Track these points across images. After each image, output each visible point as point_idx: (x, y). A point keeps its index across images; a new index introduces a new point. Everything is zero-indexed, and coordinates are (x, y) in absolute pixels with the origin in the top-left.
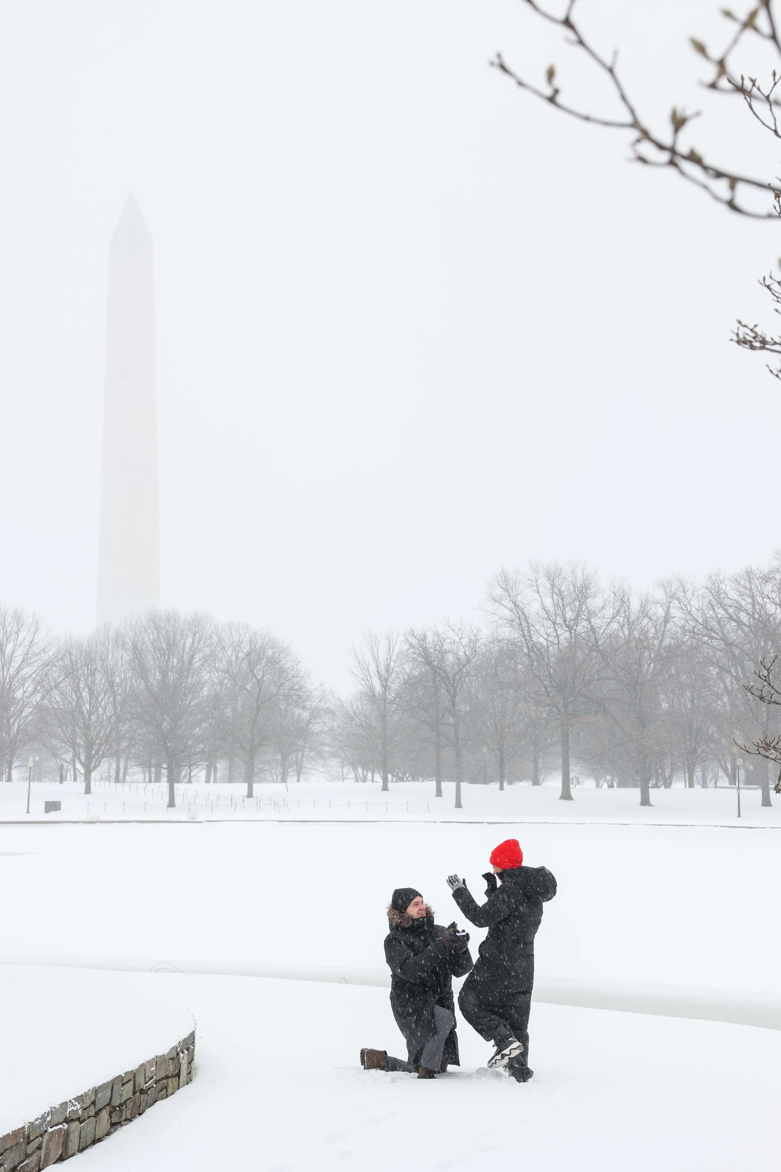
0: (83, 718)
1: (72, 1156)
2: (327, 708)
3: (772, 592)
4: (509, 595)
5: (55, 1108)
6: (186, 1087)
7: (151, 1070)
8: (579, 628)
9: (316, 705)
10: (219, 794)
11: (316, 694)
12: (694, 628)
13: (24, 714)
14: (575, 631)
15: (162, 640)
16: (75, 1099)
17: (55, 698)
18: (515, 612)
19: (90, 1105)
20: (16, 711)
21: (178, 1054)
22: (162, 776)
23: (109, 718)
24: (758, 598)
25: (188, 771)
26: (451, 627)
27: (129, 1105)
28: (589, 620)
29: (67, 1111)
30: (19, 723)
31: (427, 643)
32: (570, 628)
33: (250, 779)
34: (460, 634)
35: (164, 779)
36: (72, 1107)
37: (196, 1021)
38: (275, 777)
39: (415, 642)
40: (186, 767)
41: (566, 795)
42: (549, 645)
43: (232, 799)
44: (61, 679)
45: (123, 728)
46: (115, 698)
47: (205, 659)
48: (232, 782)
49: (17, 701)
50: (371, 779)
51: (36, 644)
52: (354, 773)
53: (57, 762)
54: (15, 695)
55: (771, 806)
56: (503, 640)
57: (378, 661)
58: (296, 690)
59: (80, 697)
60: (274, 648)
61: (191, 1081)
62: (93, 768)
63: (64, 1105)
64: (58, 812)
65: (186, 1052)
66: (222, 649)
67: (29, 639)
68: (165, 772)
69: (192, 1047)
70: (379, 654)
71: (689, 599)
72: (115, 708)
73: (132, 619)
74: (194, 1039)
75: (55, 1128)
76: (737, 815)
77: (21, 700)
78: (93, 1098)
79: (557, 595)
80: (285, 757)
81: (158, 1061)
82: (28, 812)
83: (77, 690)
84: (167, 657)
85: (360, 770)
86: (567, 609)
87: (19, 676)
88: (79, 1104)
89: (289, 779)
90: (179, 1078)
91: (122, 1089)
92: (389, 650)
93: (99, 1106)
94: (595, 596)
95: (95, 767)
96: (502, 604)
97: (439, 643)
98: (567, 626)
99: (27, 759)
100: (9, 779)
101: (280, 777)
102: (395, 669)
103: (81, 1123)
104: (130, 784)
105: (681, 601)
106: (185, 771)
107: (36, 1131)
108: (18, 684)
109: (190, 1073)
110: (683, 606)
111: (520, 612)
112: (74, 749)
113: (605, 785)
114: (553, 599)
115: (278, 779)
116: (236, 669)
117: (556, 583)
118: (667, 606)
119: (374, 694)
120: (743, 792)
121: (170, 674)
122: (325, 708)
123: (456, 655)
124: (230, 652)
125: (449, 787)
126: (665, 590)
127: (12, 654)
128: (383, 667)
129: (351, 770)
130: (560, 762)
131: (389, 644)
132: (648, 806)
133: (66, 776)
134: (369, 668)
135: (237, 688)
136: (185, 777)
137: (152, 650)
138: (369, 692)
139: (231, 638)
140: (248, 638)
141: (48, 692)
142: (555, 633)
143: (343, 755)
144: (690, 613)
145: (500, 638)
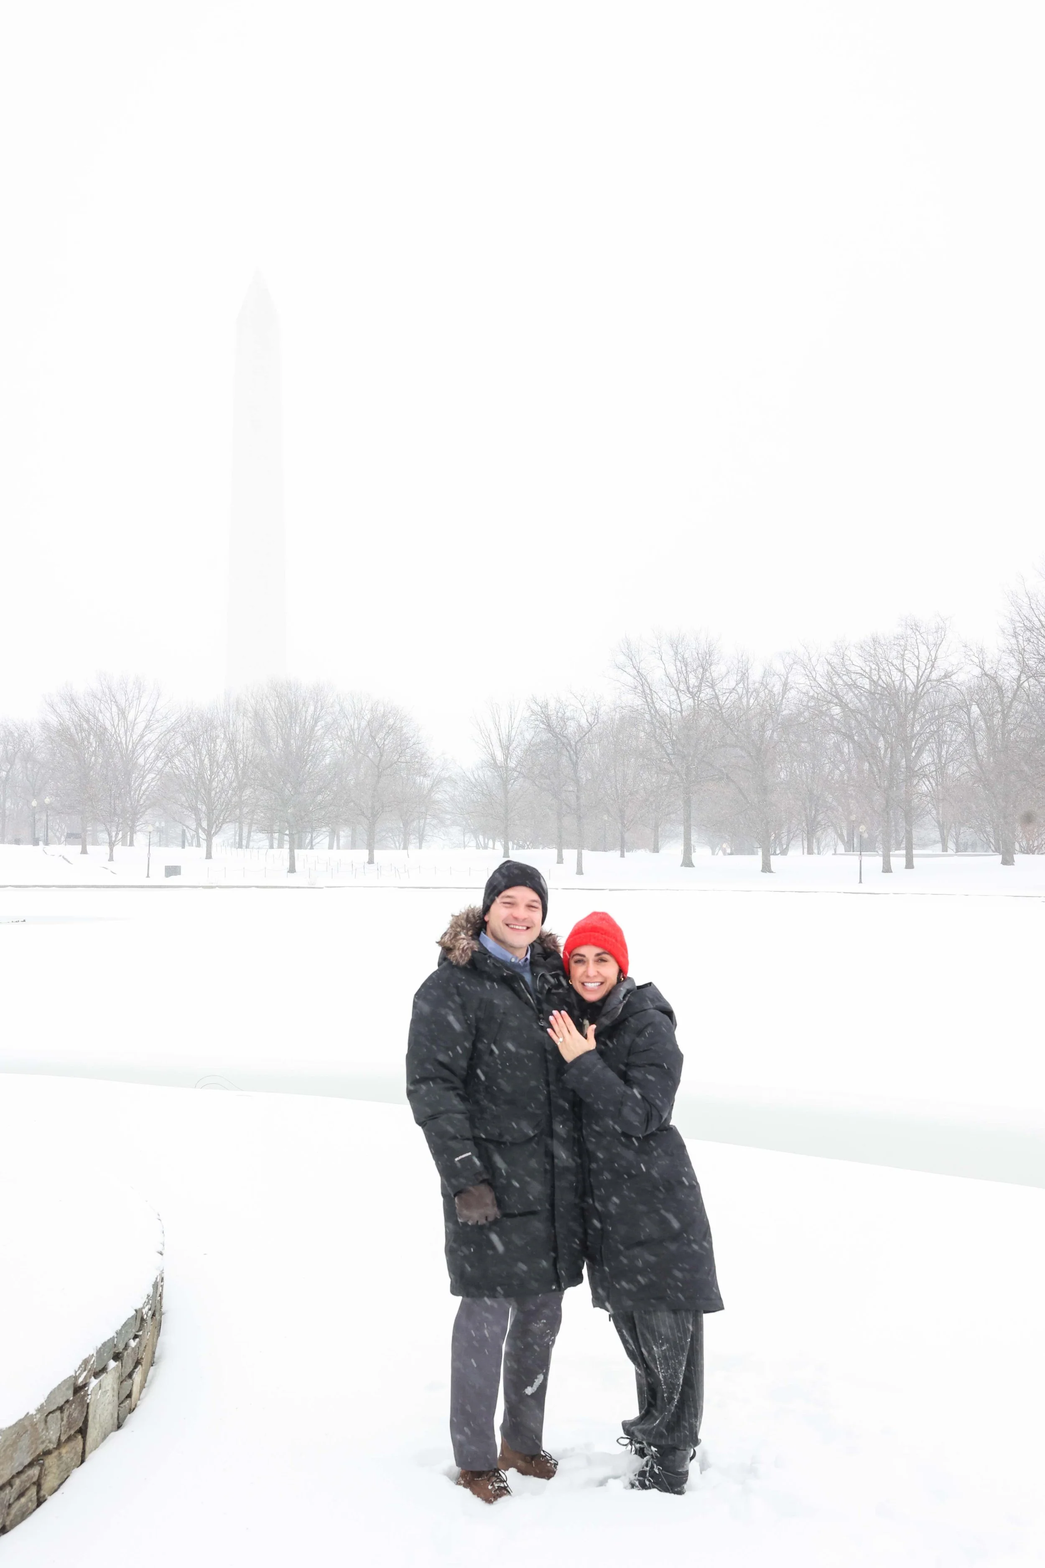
0: (204, 784)
2: (450, 777)
3: (896, 658)
4: (632, 662)
8: (702, 695)
9: (438, 774)
10: (341, 860)
11: (437, 761)
12: (818, 694)
13: (147, 779)
14: (699, 697)
15: (284, 707)
17: (177, 765)
18: (638, 678)
20: (138, 777)
22: (284, 842)
23: (231, 784)
24: (882, 664)
25: (310, 838)
26: (574, 695)
28: (712, 687)
31: (549, 710)
32: (693, 695)
33: (371, 846)
34: (582, 701)
35: (287, 846)
38: (397, 845)
39: (537, 709)
40: (310, 834)
41: (688, 862)
42: (672, 712)
43: (354, 864)
44: (183, 746)
45: (245, 794)
46: (236, 763)
47: (328, 728)
48: (354, 849)
49: (140, 766)
50: (492, 847)
51: (158, 711)
52: (475, 841)
53: (181, 829)
54: (138, 761)
55: (891, 872)
56: (626, 707)
57: (500, 729)
58: (418, 757)
59: (201, 764)
60: (395, 716)
62: (214, 834)
64: (178, 876)
66: (344, 717)
67: (151, 706)
68: (287, 838)
70: (501, 722)
71: (814, 665)
72: (236, 773)
73: (254, 686)
76: (859, 882)
77: (144, 766)
79: (680, 662)
80: (406, 824)
82: (148, 876)
83: (199, 757)
84: (289, 725)
85: (481, 838)
86: (690, 676)
87: (142, 743)
89: (411, 847)
92: (511, 718)
94: (718, 663)
95: (216, 833)
96: (625, 672)
97: (561, 710)
98: (690, 693)
99: (149, 824)
100: (131, 843)
102: (516, 737)
104: (252, 850)
105: (806, 667)
106: (307, 838)
108: (140, 750)
110: (808, 673)
111: (643, 680)
112: (197, 816)
113: (721, 853)
114: (676, 666)
115: (400, 846)
116: (358, 738)
117: (679, 650)
118: (785, 677)
119: (495, 762)
120: (864, 859)
121: (292, 741)
122: (446, 777)
123: (578, 722)
124: (352, 721)
125: (570, 855)
126: (783, 661)
127: (135, 721)
128: (504, 736)
129: (473, 838)
130: (681, 829)
131: (511, 712)
132: (769, 872)
133: (189, 842)
134: (491, 736)
135: (359, 756)
136: (306, 844)
137: (274, 717)
138: (490, 760)
139: (352, 706)
140: (370, 708)
141: (170, 759)
142: (678, 700)
143: (464, 823)
144: (815, 679)
145: (622, 706)
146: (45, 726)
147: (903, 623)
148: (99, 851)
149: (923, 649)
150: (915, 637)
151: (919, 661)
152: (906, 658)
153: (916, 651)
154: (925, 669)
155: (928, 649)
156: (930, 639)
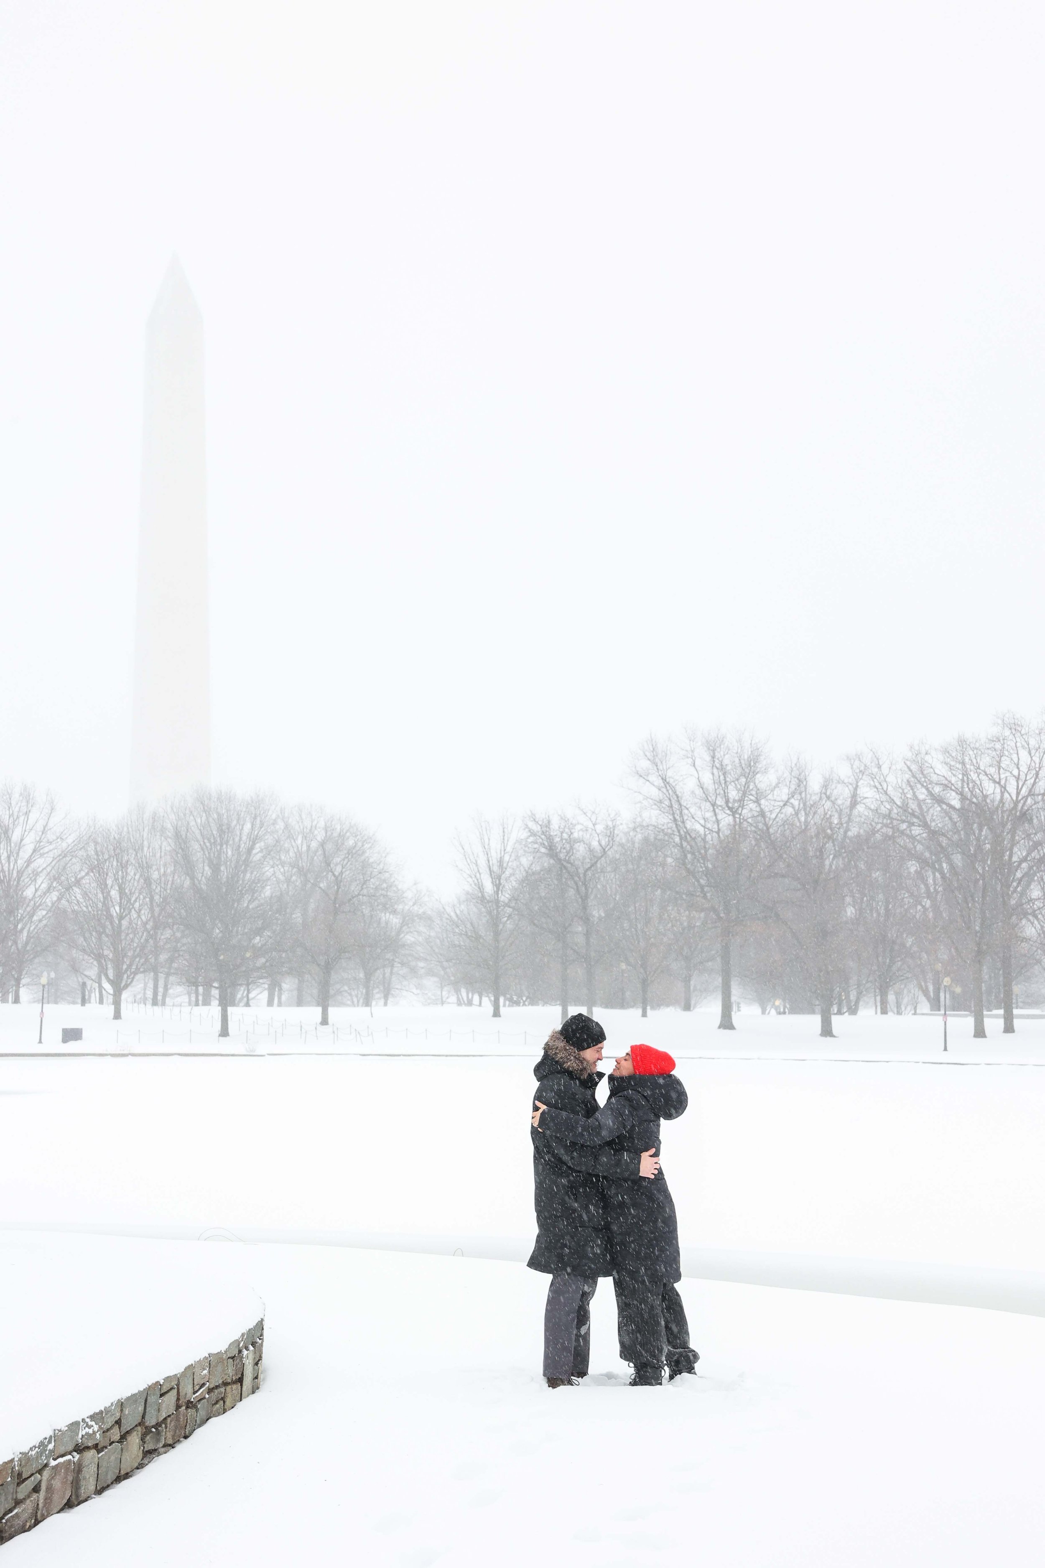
0: (112, 923)
1: (86, 1500)
2: (424, 913)
3: (990, 766)
4: (658, 769)
5: (60, 1431)
6: (252, 1397)
7: (202, 1374)
8: (744, 811)
9: (409, 909)
10: (285, 1020)
11: (409, 894)
12: (890, 811)
13: (35, 918)
14: (740, 814)
15: (212, 825)
16: (92, 1417)
17: (76, 897)
18: (664, 790)
19: (113, 1425)
20: (25, 914)
21: (240, 1351)
22: (212, 998)
23: (145, 924)
24: (972, 773)
25: (246, 992)
26: (582, 810)
27: (170, 1424)
28: (757, 801)
29: (78, 1436)
30: (29, 929)
31: (552, 830)
32: (734, 812)
33: (324, 1001)
34: (594, 819)
35: (215, 1003)
36: (87, 1428)
37: (264, 1304)
38: (355, 1000)
39: (536, 828)
40: (244, 986)
41: (727, 1023)
42: (707, 833)
43: (301, 1027)
44: (83, 874)
45: (162, 937)
46: (152, 899)
47: (268, 852)
48: (302, 1006)
49: (27, 901)
50: (478, 1004)
51: (50, 829)
52: (456, 996)
53: (78, 980)
54: (24, 893)
55: (985, 1036)
56: (648, 826)
57: (489, 853)
58: (383, 889)
59: (107, 897)
60: (356, 836)
61: (258, 1388)
62: (123, 987)
63: (74, 1427)
64: (79, 1042)
65: (251, 1348)
66: (289, 837)
67: (42, 823)
68: (215, 993)
69: (260, 1342)
70: (490, 845)
71: (885, 775)
72: (152, 910)
73: (175, 797)
74: (263, 1329)
75: (61, 1460)
76: (943, 1049)
77: (32, 899)
78: (118, 1415)
79: (717, 769)
80: (368, 976)
81: (212, 1361)
82: (40, 1042)
83: (103, 886)
84: (219, 848)
85: (464, 992)
86: (730, 787)
87: (30, 870)
88: (96, 1424)
89: (374, 1003)
90: (241, 1385)
91: (160, 1401)
92: (503, 839)
93: (126, 1427)
94: (766, 771)
95: (127, 986)
96: (648, 781)
97: (567, 830)
98: (730, 808)
99: (39, 976)
100: (17, 1000)
101: (361, 1001)
102: (510, 864)
103: (99, 1452)
104: (172, 1008)
105: (875, 778)
106: (241, 992)
107: (32, 1465)
108: (28, 879)
109: (256, 1378)
110: (877, 784)
111: (670, 791)
112: (100, 963)
113: (773, 1012)
114: (713, 774)
115: (358, 1000)
116: (307, 863)
117: (717, 754)
118: (854, 786)
119: (483, 896)
120: (950, 1020)
121: (222, 868)
122: (420, 913)
123: (589, 845)
124: (300, 842)
126: (852, 765)
127: (21, 842)
128: (495, 861)
129: (453, 991)
130: (719, 980)
131: (504, 832)
132: (830, 1036)
133: (90, 996)
134: (478, 862)
135: (309, 886)
136: (241, 999)
137: (199, 837)
138: (476, 892)
139: (300, 824)
140: (323, 823)
141: (67, 889)
142: (714, 818)
143: (442, 973)
144: (886, 793)
145: (645, 824)
147: (1000, 722)
149: (1024, 754)
150: (1014, 739)
151: (1019, 771)
152: (1003, 765)
153: (1015, 757)
154: (1026, 780)
155: (1030, 754)
156: (1033, 743)
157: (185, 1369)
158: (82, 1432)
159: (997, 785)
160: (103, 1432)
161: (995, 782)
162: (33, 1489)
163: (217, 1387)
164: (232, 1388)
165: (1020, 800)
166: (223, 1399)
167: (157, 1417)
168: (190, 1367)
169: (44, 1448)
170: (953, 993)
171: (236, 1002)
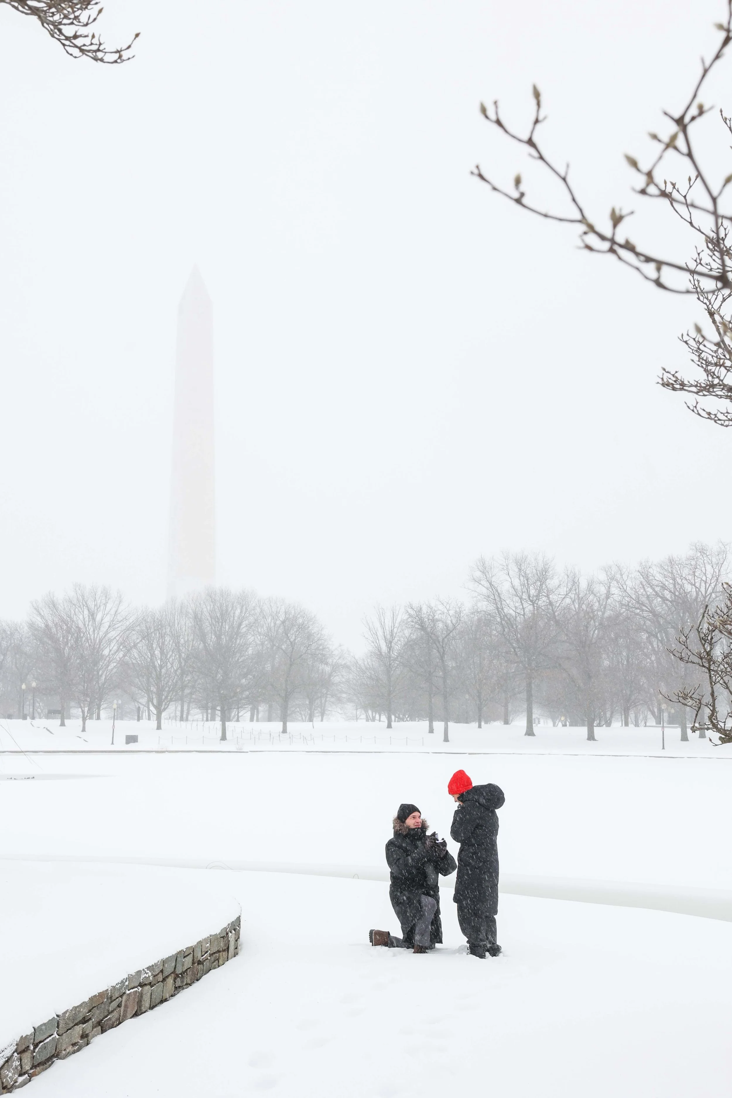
0: (156, 671)
1: (145, 1012)
2: (345, 664)
3: (689, 575)
4: (486, 577)
5: (131, 975)
6: (234, 959)
7: (206, 946)
8: (540, 602)
9: (336, 662)
10: (261, 731)
11: (336, 652)
12: (629, 602)
13: (110, 668)
14: (537, 604)
15: (217, 610)
16: (148, 968)
17: (134, 655)
18: (491, 590)
19: (159, 973)
20: (104, 665)
21: (227, 934)
22: (216, 716)
23: (176, 671)
24: (677, 579)
25: (237, 712)
26: (440, 602)
27: (189, 973)
28: (547, 596)
29: (141, 978)
30: (106, 674)
31: (422, 614)
32: (533, 603)
33: (284, 719)
34: (448, 607)
35: (218, 719)
36: (145, 974)
37: (241, 908)
38: (304, 718)
39: (412, 612)
40: (235, 710)
41: (530, 732)
42: (517, 615)
43: (270, 734)
44: (138, 641)
45: (186, 679)
46: (180, 656)
47: (250, 626)
48: (271, 722)
49: (105, 657)
50: (378, 719)
51: (120, 613)
52: (365, 714)
53: (135, 705)
54: (103, 652)
55: (687, 742)
56: (481, 611)
57: (384, 627)
58: (321, 650)
59: (153, 655)
60: (304, 618)
61: (237, 954)
62: (163, 709)
63: (139, 973)
64: (136, 743)
65: (233, 932)
66: (263, 618)
67: (114, 610)
68: (218, 713)
69: (238, 928)
70: (385, 623)
71: (625, 580)
72: (180, 664)
73: (194, 593)
74: (240, 921)
75: (132, 991)
76: (662, 748)
77: (108, 656)
78: (161, 967)
79: (523, 577)
80: (311, 703)
81: (212, 939)
82: (113, 743)
83: (151, 649)
84: (220, 624)
85: (370, 712)
86: (531, 588)
87: (107, 638)
88: (150, 972)
89: (315, 719)
90: (228, 952)
91: (184, 960)
92: (393, 617)
93: (166, 974)
94: (552, 578)
95: (165, 709)
96: (481, 584)
97: (431, 614)
98: (531, 601)
99: (112, 703)
100: (98, 718)
102: (398, 634)
103: (151, 987)
104: (192, 722)
105: (619, 582)
106: (234, 713)
107: (117, 993)
108: (106, 644)
109: (236, 948)
110: (620, 586)
111: (494, 590)
112: (149, 696)
113: (560, 724)
114: (520, 580)
115: (306, 718)
116: (274, 633)
117: (522, 568)
118: (609, 585)
119: (381, 653)
120: (666, 730)
121: (223, 637)
122: (343, 664)
123: (445, 623)
124: (270, 620)
125: (439, 726)
126: (607, 574)
127: (101, 621)
128: (388, 632)
129: (363, 712)
130: (525, 706)
131: (393, 615)
132: (593, 740)
133: (142, 716)
134: (378, 633)
135: (275, 648)
136: (234, 717)
137: (209, 618)
138: (377, 652)
139: (270, 609)
140: (284, 610)
141: (129, 651)
142: (521, 607)
143: (357, 700)
144: (625, 591)
145: (479, 610)
146: (32, 626)
147: (694, 548)
148: (74, 724)
149: (709, 567)
150: (702, 558)
151: (706, 577)
152: (696, 574)
153: (703, 569)
154: (711, 583)
155: (713, 567)
156: (714, 560)
157: (197, 943)
158: (143, 976)
159: (693, 586)
160: (154, 976)
161: (692, 584)
162: (118, 1006)
163: (214, 953)
164: (223, 954)
165: (707, 596)
166: (218, 960)
167: (182, 969)
168: (200, 942)
169: (123, 984)
170: (669, 713)
171: (231, 718)
